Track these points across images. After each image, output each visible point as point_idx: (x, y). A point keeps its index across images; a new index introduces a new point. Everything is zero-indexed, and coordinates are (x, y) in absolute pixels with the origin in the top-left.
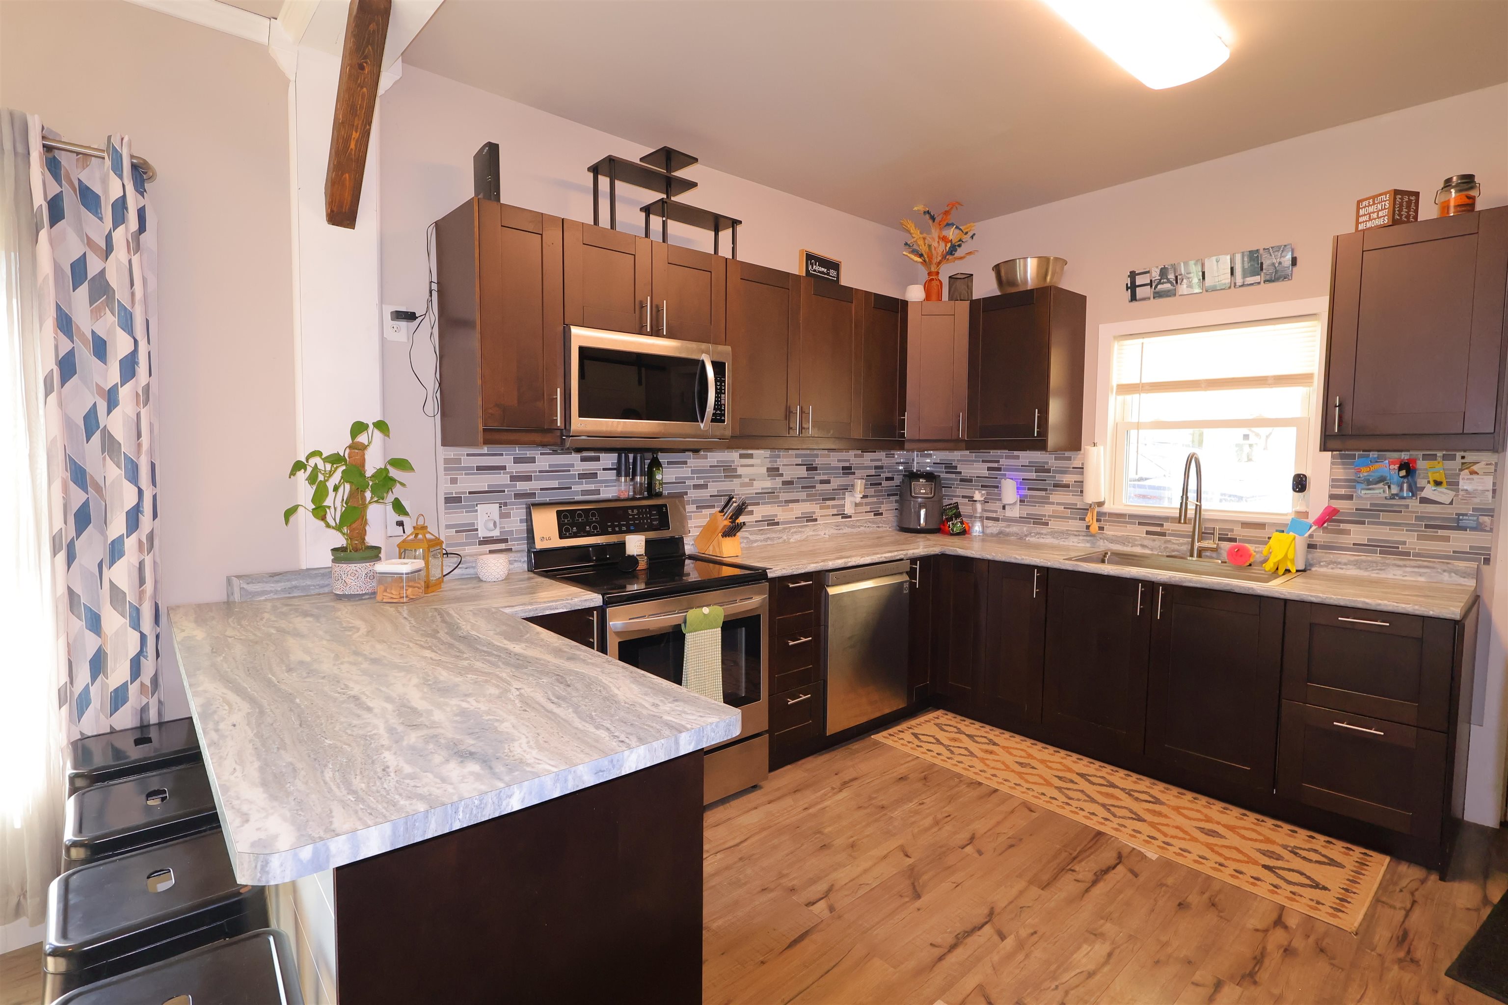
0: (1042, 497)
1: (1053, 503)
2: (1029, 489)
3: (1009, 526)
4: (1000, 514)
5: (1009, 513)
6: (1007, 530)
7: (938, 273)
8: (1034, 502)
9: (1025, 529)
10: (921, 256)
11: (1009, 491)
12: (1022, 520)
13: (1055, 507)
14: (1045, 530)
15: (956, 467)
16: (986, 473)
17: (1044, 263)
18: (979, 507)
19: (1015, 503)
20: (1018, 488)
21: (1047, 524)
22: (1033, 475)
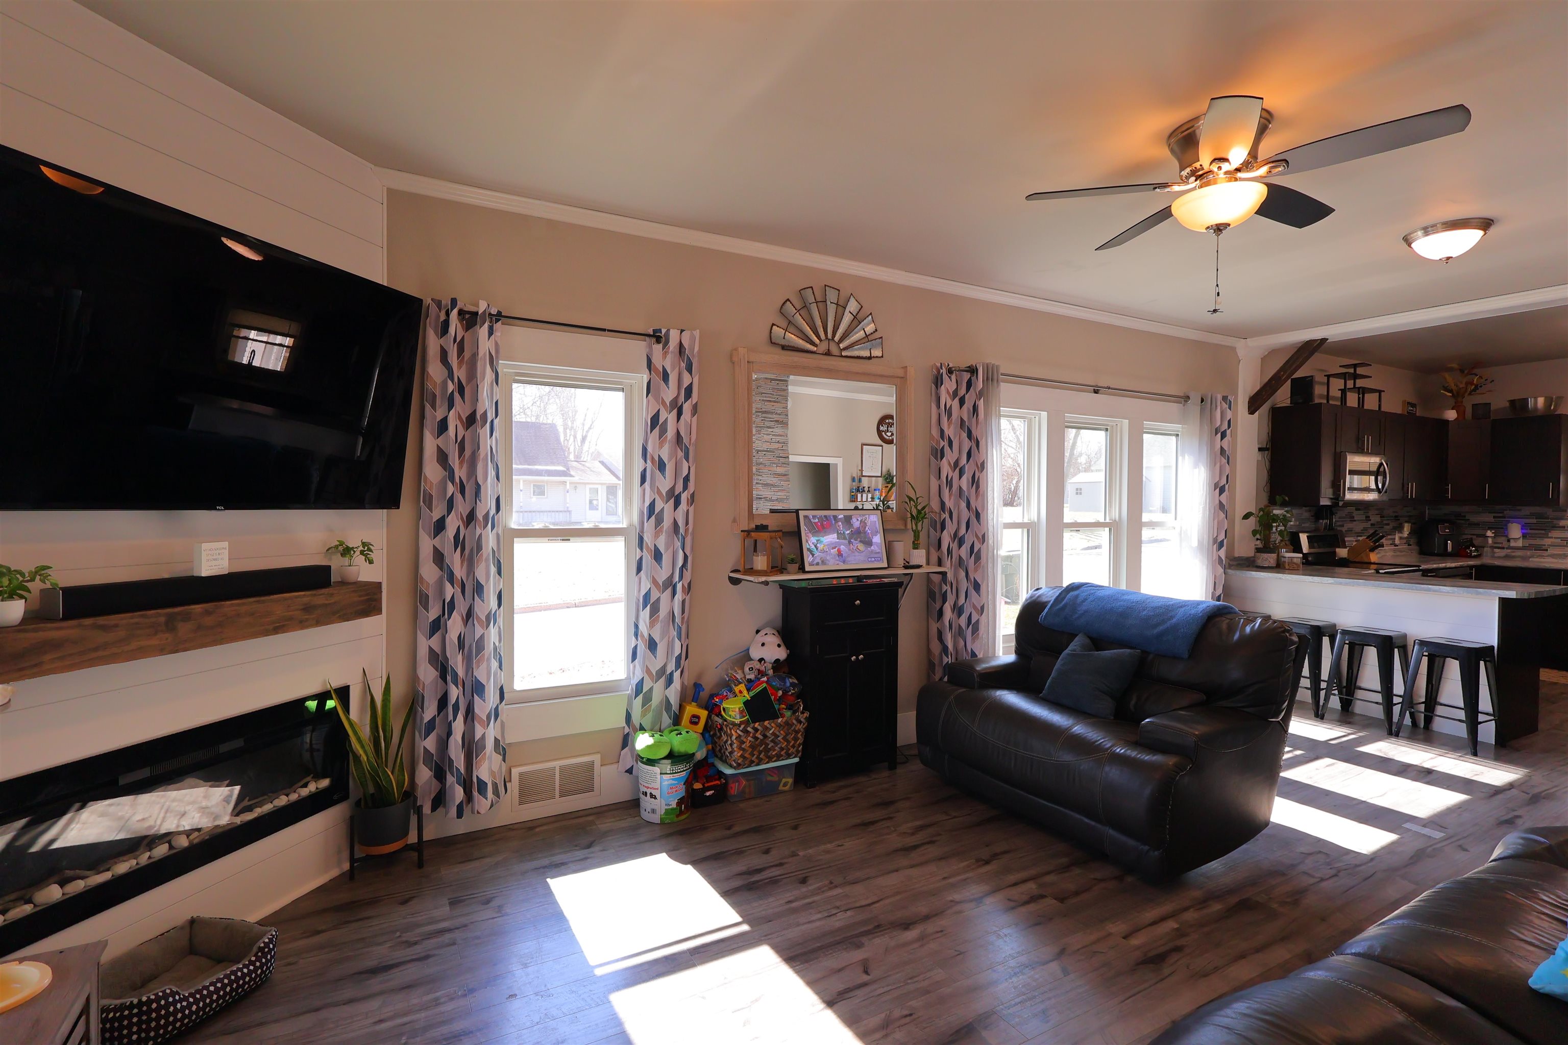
0: (1543, 534)
1: (1552, 538)
2: (1530, 529)
3: (1513, 552)
4: (1505, 544)
5: (1513, 544)
6: (1513, 554)
7: (1462, 402)
8: (1533, 537)
9: (1529, 553)
10: (1450, 391)
11: (1515, 531)
12: (1523, 548)
13: (1553, 540)
14: (1546, 553)
15: (1465, 516)
16: (1492, 520)
17: (1549, 401)
18: (1490, 541)
19: (1519, 538)
20: (1522, 529)
21: (1547, 550)
22: (1534, 521)
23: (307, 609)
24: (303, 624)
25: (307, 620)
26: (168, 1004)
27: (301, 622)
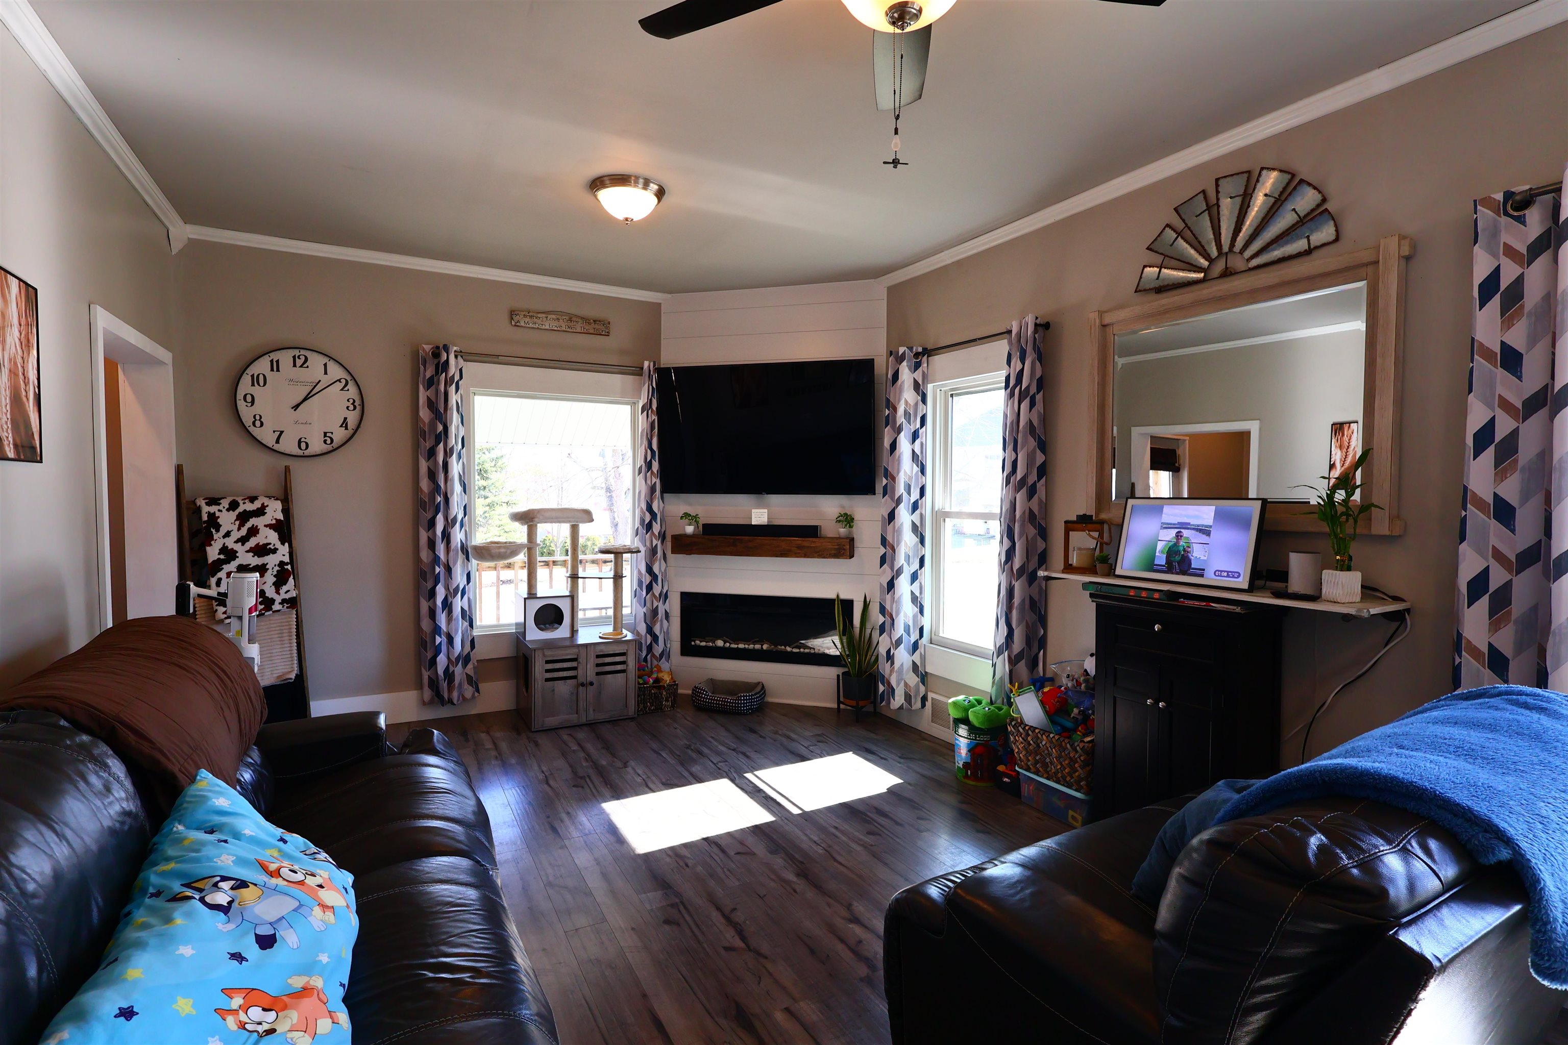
23: (800, 547)
24: (797, 555)
25: (799, 553)
26: (752, 702)
27: (795, 553)
